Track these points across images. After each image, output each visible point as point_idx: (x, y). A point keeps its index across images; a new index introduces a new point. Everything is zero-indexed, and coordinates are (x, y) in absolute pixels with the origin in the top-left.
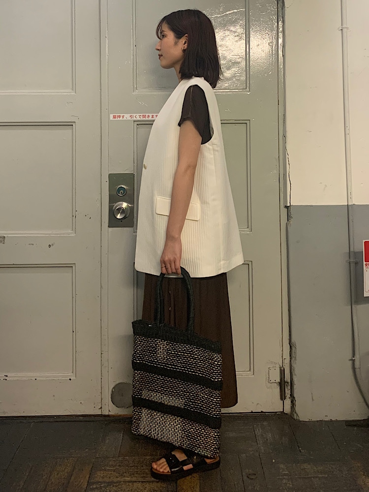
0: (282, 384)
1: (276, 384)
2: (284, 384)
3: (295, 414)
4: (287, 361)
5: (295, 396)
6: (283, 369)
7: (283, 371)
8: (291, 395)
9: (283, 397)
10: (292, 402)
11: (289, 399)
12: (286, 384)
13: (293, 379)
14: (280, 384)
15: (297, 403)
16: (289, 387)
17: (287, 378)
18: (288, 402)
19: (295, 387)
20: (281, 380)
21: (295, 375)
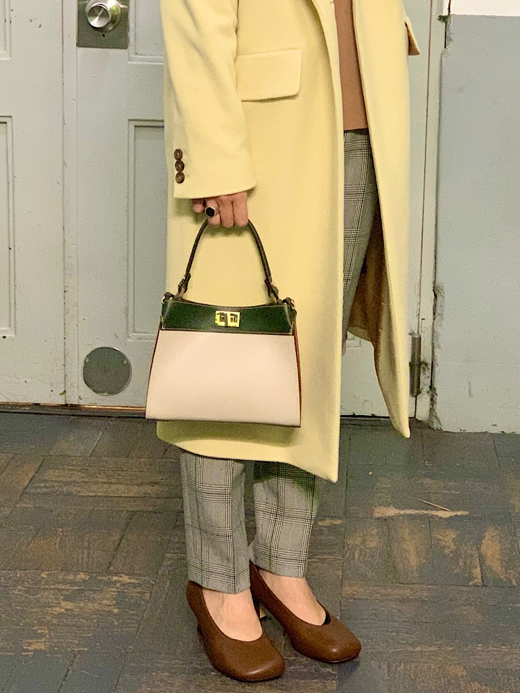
0: (415, 366)
2: (419, 366)
3: (435, 420)
4: (428, 324)
6: (417, 337)
7: (417, 341)
8: (431, 387)
9: (415, 390)
10: (432, 400)
11: (426, 395)
12: (423, 366)
13: (435, 357)
16: (428, 373)
17: (426, 355)
18: (424, 399)
20: (413, 357)
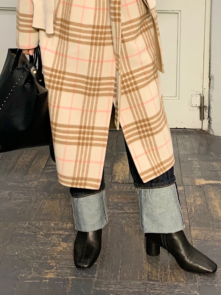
0: (202, 108)
1: (196, 108)
2: (203, 108)
3: (211, 131)
4: (207, 90)
5: (211, 117)
6: (202, 96)
7: (203, 98)
8: (208, 117)
9: (202, 118)
10: (209, 122)
11: (207, 120)
12: (205, 108)
13: (210, 104)
14: (200, 108)
15: (213, 122)
16: (207, 111)
17: (206, 103)
18: (206, 122)
19: (211, 110)
20: (201, 104)
21: (212, 100)
